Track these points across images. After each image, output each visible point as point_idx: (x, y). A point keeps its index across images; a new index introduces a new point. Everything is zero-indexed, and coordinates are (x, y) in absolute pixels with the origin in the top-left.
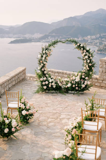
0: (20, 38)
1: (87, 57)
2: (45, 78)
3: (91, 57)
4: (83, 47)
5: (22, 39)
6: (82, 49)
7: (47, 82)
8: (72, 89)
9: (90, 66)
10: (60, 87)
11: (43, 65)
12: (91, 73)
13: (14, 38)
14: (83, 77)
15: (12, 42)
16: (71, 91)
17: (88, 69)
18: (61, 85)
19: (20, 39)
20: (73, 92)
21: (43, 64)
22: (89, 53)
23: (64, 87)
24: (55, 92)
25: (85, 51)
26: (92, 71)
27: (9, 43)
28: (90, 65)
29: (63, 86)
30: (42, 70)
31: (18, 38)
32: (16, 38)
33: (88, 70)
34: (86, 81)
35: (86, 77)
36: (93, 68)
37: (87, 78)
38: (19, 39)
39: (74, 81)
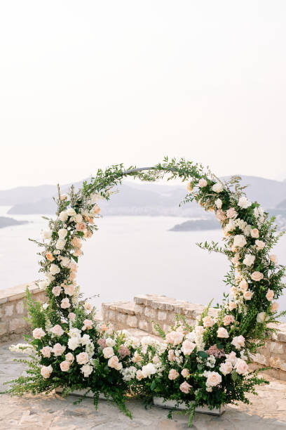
0: (199, 216)
1: (240, 241)
2: (57, 331)
3: (257, 242)
4: (224, 195)
5: (205, 219)
6: (219, 203)
7: (58, 349)
8: (167, 387)
9: (259, 284)
10: (116, 374)
11: (58, 271)
12: (261, 317)
13: (184, 216)
14: (222, 333)
15: (178, 228)
16: (162, 399)
17: (249, 295)
18: (119, 367)
19: (199, 219)
20: (171, 403)
21: (60, 266)
22: (252, 222)
23: (133, 376)
24: (91, 394)
25: (232, 212)
26: (265, 309)
27: (172, 230)
28: (257, 276)
29: (128, 373)
30: (53, 291)
31: (195, 216)
32: (190, 216)
33: (247, 302)
34: (233, 354)
35: (237, 334)
36: (270, 294)
37: (238, 341)
38: (197, 221)
39: (178, 353)
